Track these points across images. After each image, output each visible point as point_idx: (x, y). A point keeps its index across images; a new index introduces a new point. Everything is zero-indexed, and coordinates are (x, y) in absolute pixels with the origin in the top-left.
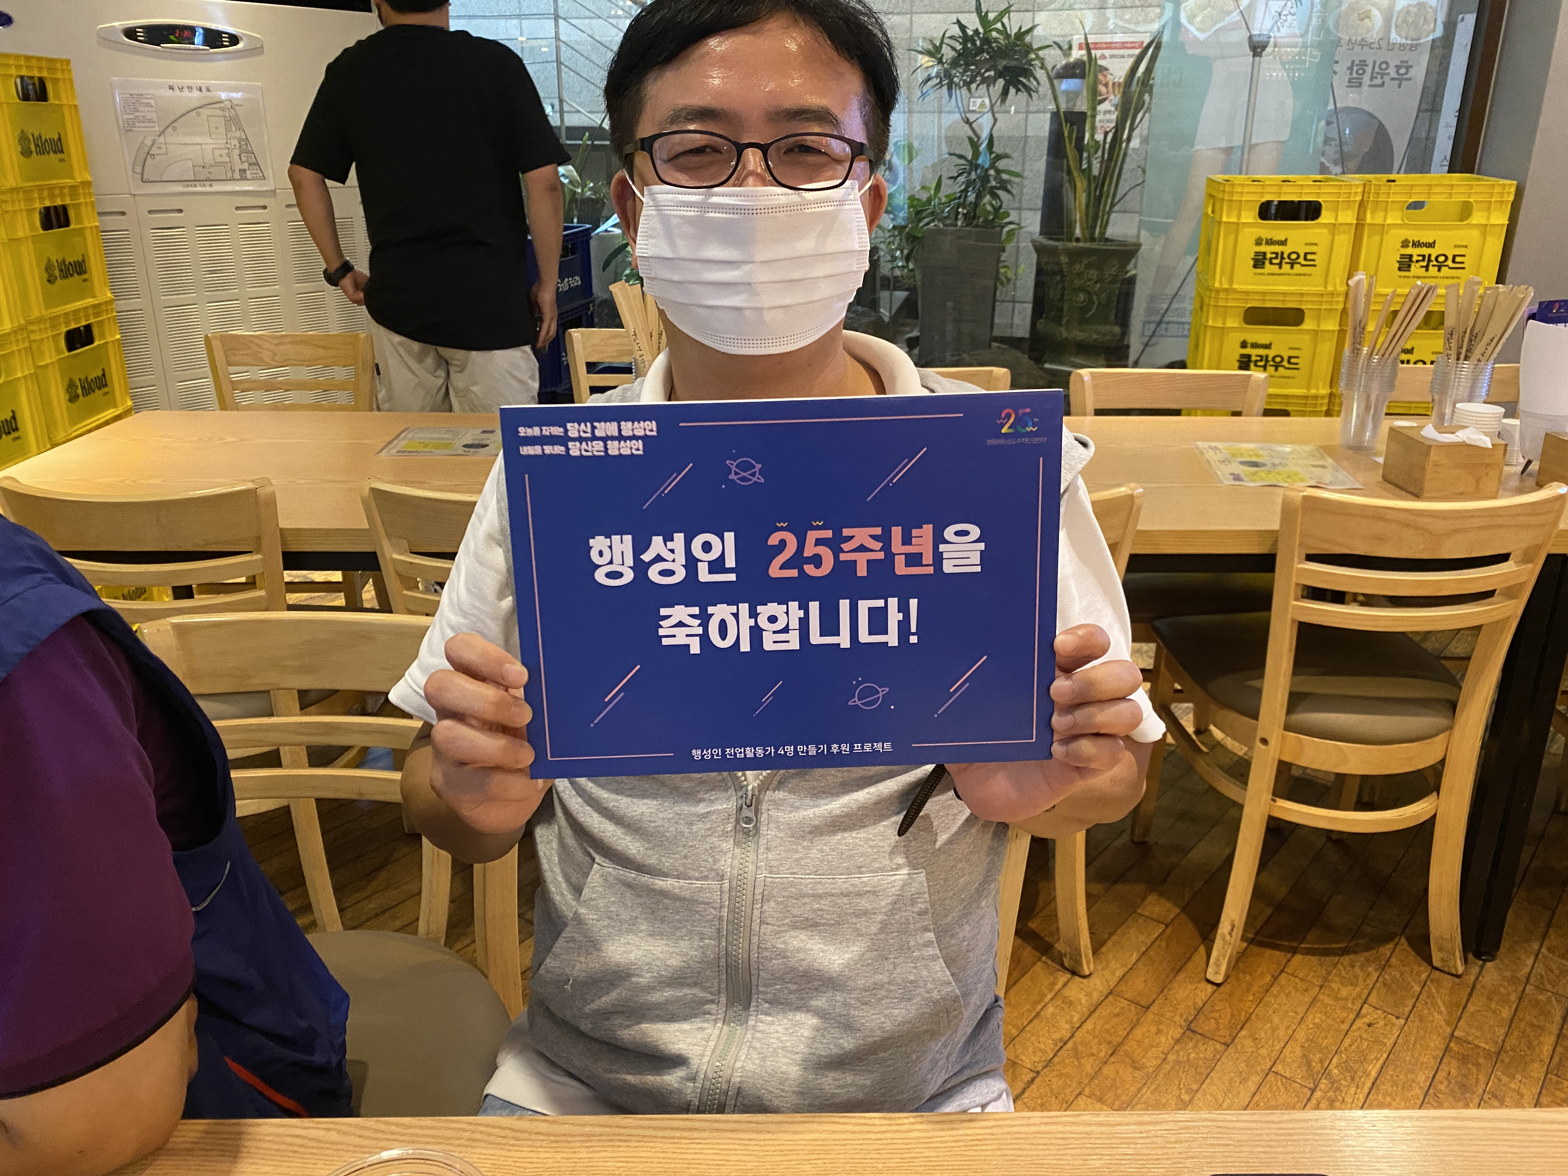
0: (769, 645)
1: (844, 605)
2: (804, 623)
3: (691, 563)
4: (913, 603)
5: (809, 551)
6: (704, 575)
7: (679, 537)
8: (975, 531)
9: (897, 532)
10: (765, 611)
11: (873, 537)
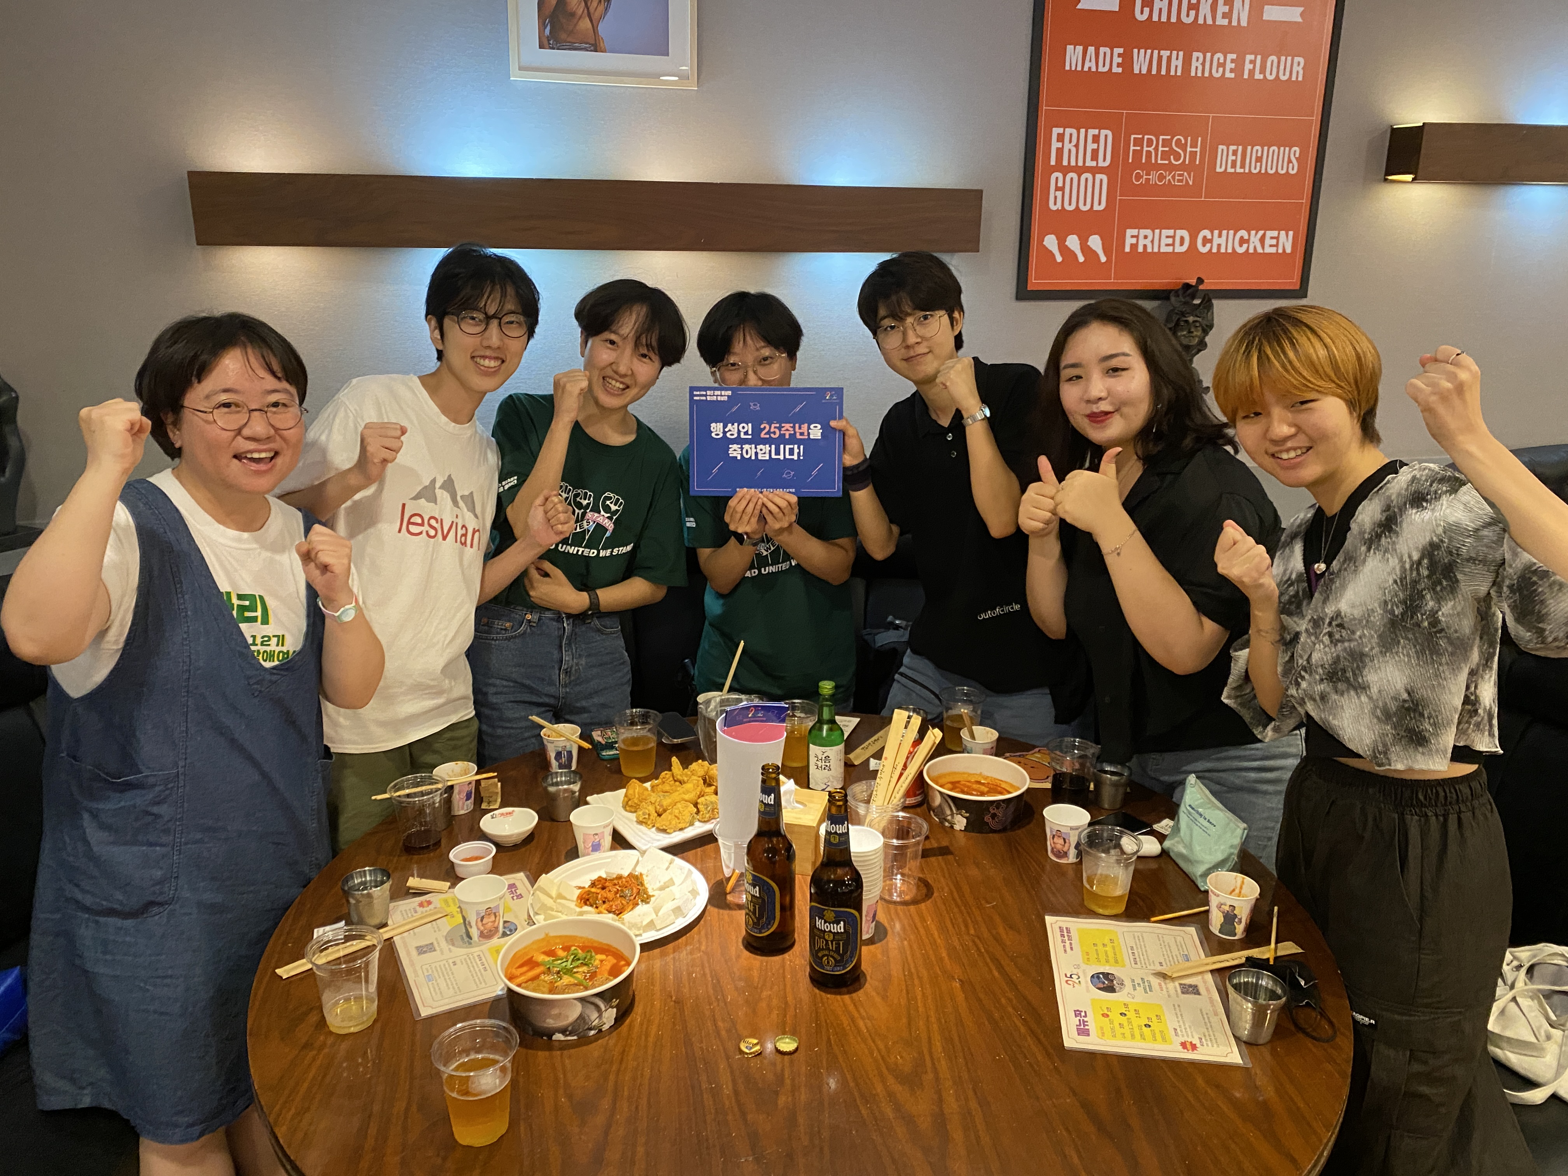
0: (760, 457)
1: (782, 446)
2: (770, 451)
3: (739, 432)
4: (802, 447)
5: (772, 430)
6: (742, 436)
7: (736, 424)
8: (819, 426)
9: (797, 426)
10: (759, 447)
11: (791, 427)
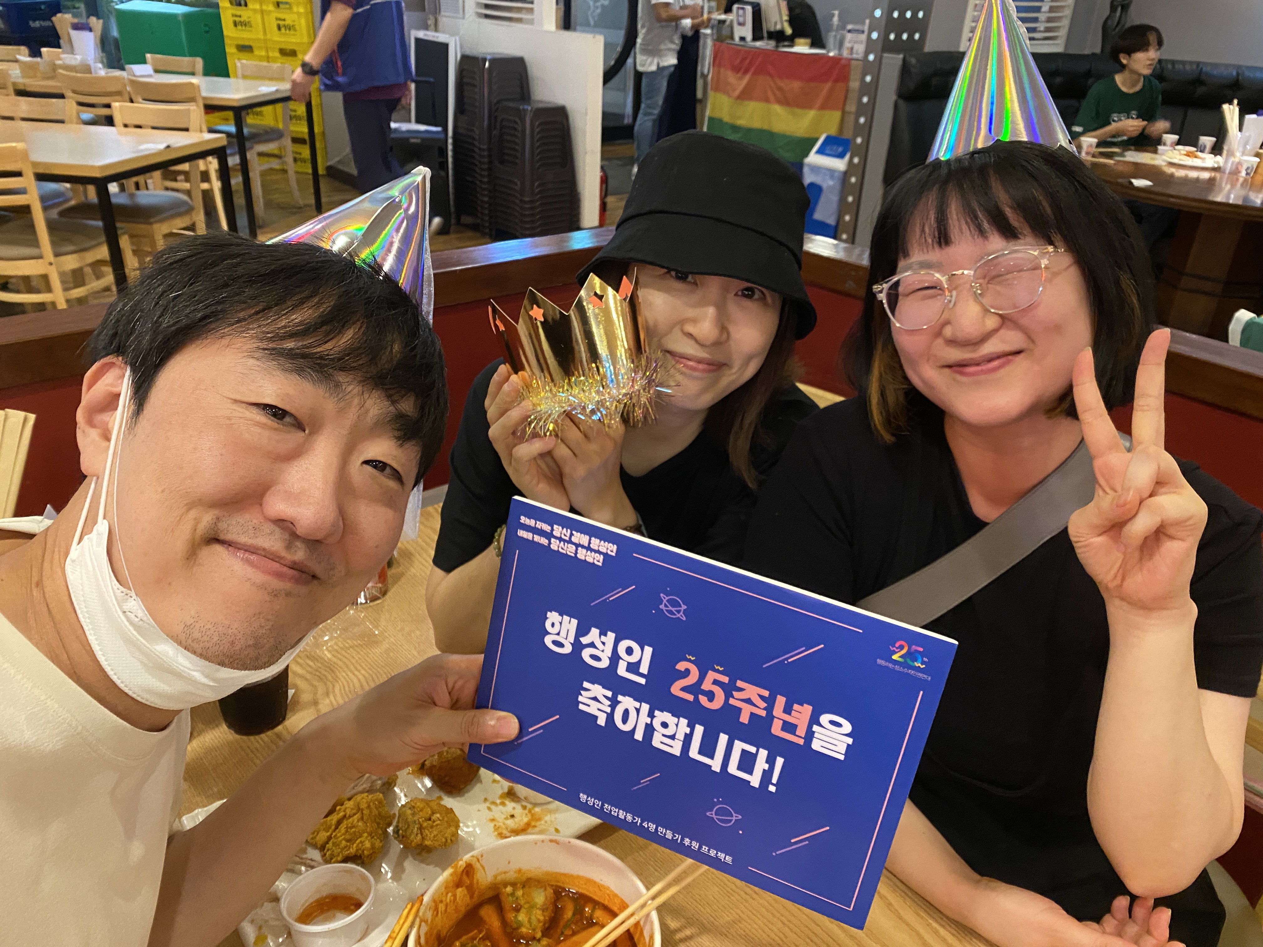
1: (723, 739)
2: (688, 739)
3: (615, 658)
4: (780, 761)
5: (707, 685)
6: (622, 671)
7: (611, 636)
8: (847, 727)
9: (781, 701)
10: (661, 716)
11: (762, 697)
